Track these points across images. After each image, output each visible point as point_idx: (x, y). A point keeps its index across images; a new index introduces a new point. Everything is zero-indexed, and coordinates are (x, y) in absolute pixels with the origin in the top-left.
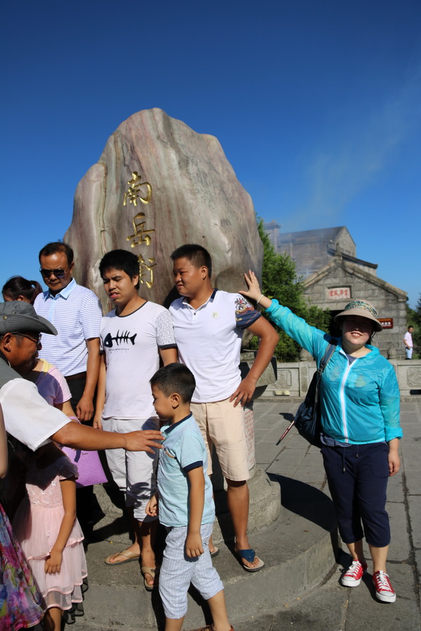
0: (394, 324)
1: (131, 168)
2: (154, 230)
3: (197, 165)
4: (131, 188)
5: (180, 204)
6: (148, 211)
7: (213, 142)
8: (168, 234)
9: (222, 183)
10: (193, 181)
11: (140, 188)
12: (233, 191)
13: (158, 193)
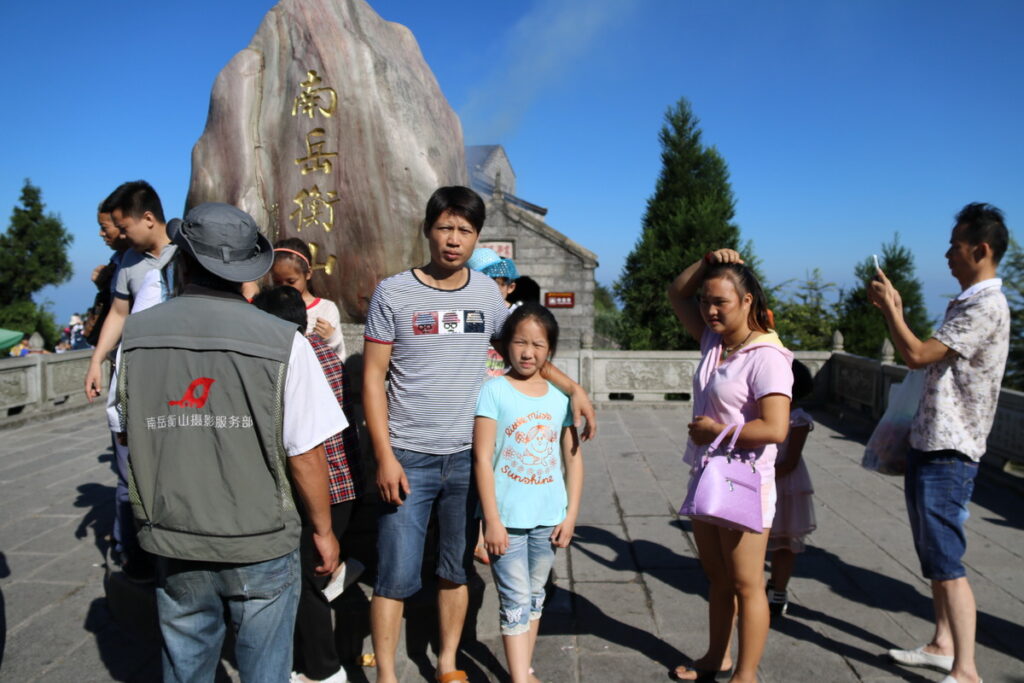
0: (576, 301)
1: (306, 64)
2: (336, 154)
3: (397, 71)
4: (305, 93)
5: (375, 122)
6: (330, 127)
7: (408, 36)
8: (358, 161)
9: (427, 98)
10: (393, 92)
11: (319, 94)
12: (440, 110)
13: (345, 104)
